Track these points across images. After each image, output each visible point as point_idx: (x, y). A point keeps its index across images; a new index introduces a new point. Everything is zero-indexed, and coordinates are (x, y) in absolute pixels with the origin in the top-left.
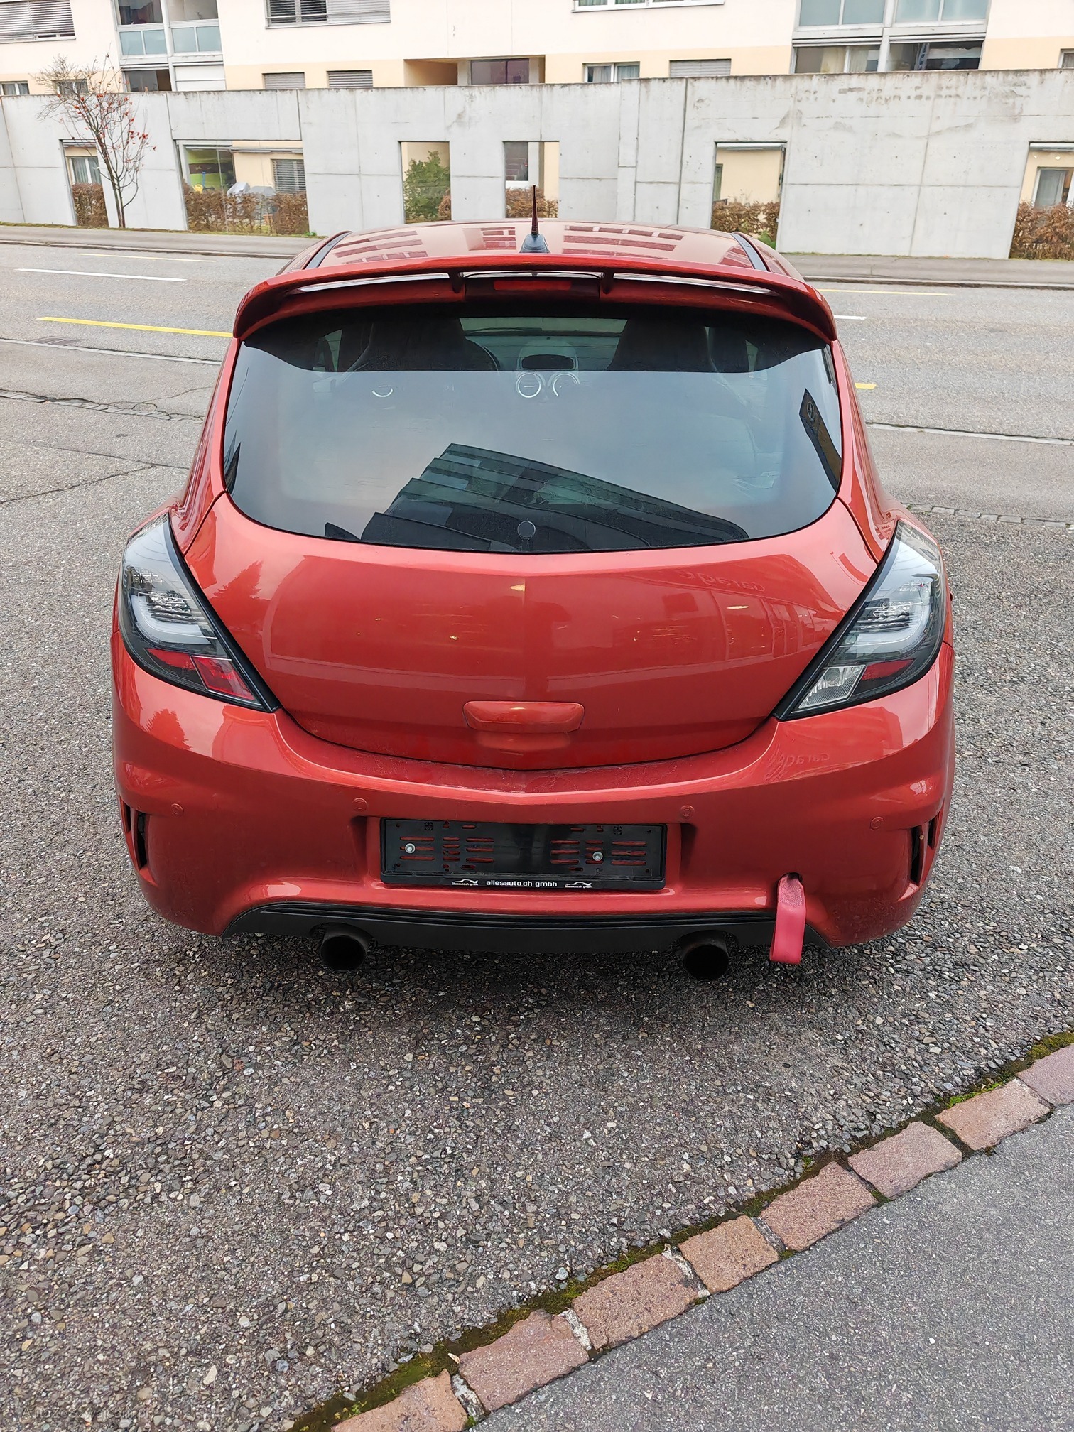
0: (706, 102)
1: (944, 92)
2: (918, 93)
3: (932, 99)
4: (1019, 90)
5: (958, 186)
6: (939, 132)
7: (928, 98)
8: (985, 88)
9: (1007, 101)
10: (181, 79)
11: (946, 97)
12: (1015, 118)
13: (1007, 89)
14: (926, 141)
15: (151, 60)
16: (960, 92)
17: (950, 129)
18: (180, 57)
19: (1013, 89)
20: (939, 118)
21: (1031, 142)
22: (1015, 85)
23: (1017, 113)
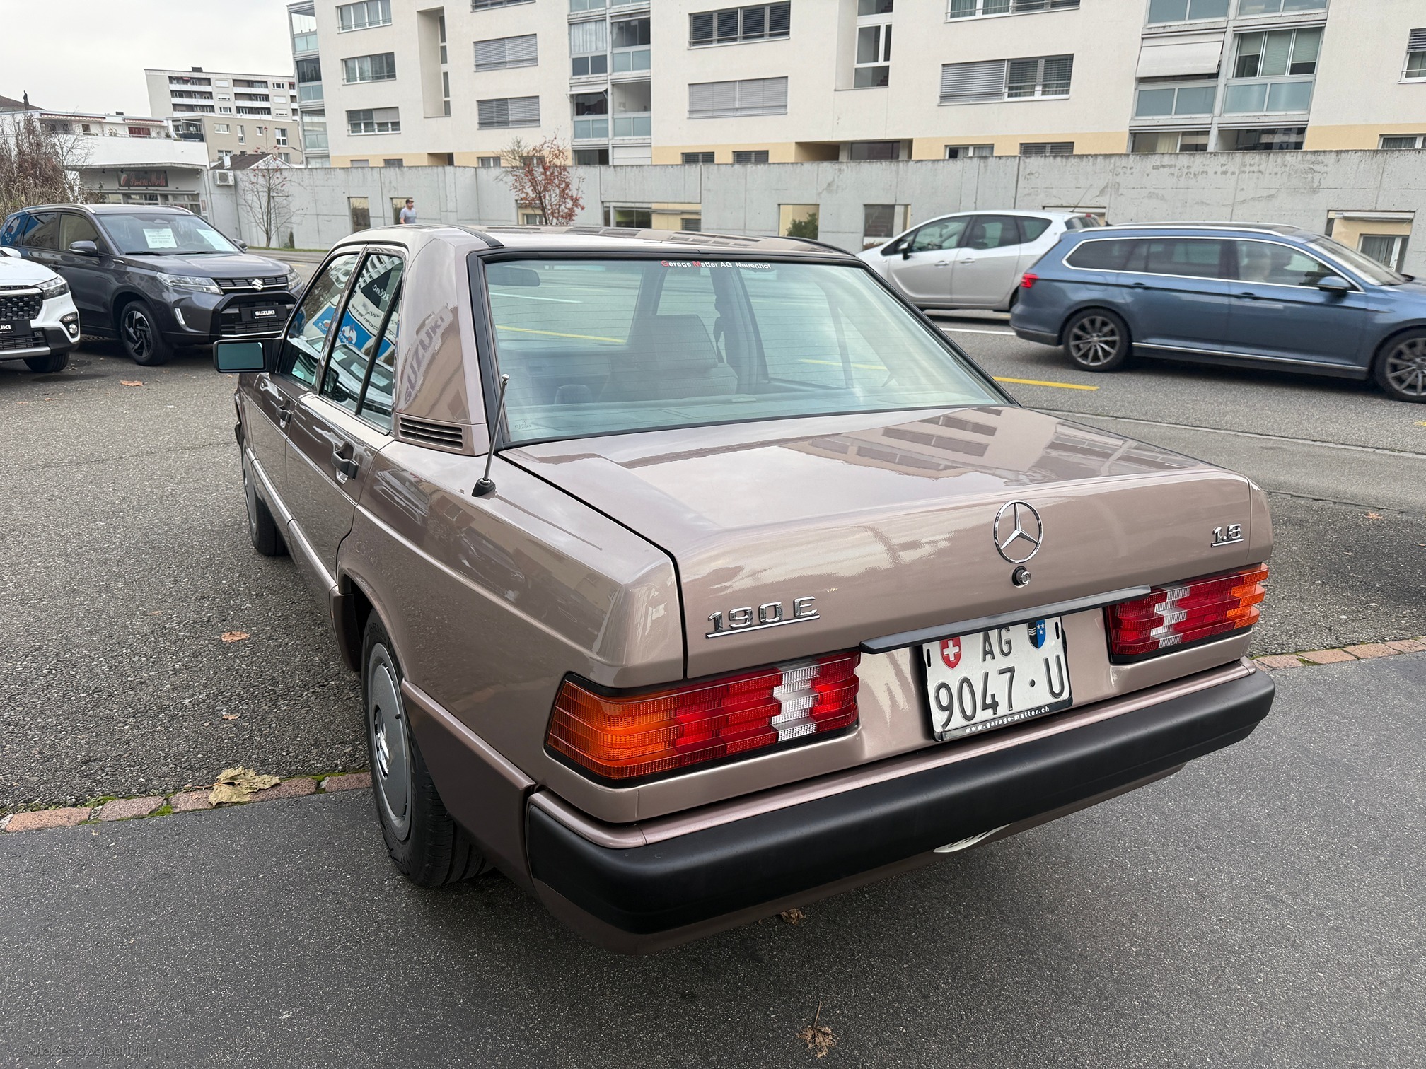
0: (1037, 175)
1: (1248, 169)
2: (1224, 169)
3: (1237, 174)
4: (1316, 167)
6: (1243, 202)
7: (1233, 173)
8: (1286, 166)
9: (1307, 177)
10: (616, 157)
11: (1249, 172)
12: (1314, 191)
13: (1306, 166)
14: (1231, 208)
15: (596, 142)
16: (1262, 168)
17: (1253, 199)
18: (618, 140)
19: (1311, 166)
20: (1243, 189)
21: (1330, 211)
22: (1313, 163)
23: (1315, 186)
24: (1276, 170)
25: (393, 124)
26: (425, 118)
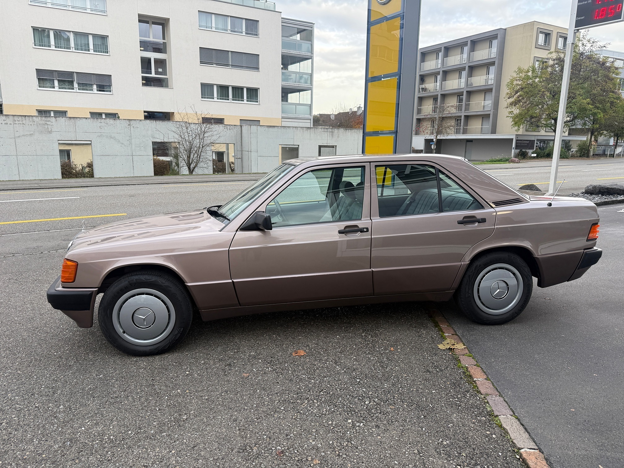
1: (17, 122)
2: (5, 122)
3: (12, 124)
4: (48, 123)
5: (34, 156)
6: (19, 137)
7: (10, 124)
8: (34, 122)
9: (45, 126)
11: (18, 124)
12: (50, 132)
13: (44, 122)
14: (14, 139)
16: (24, 122)
17: (23, 135)
19: (46, 122)
20: (17, 131)
21: (58, 140)
22: (46, 121)
23: (50, 131)
24: (31, 123)
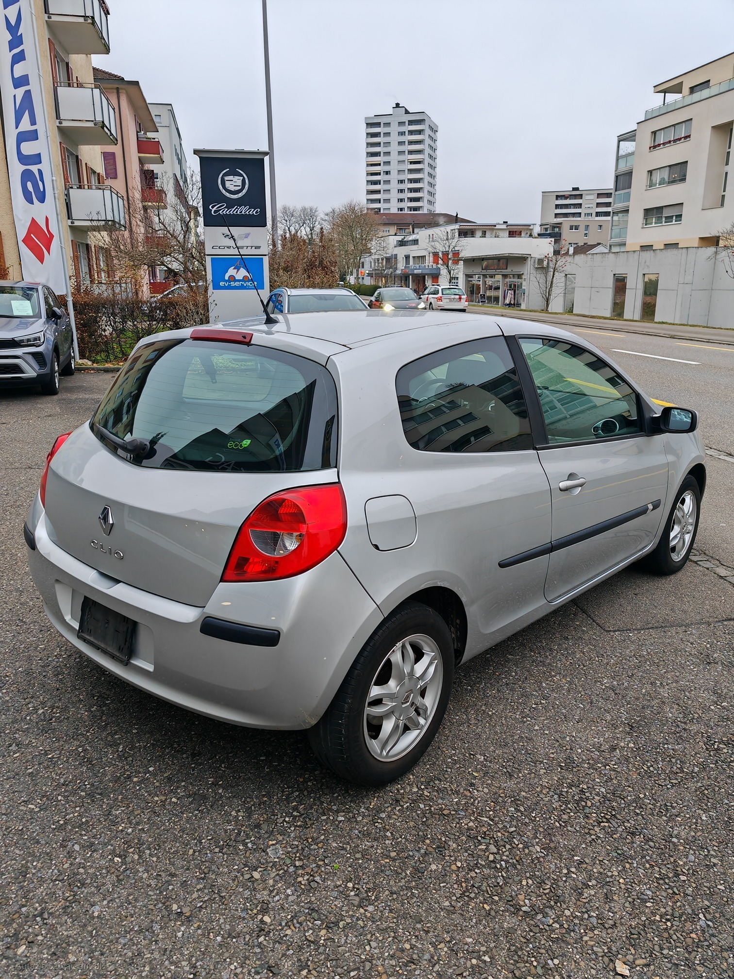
25: (677, 216)
26: (703, 210)
